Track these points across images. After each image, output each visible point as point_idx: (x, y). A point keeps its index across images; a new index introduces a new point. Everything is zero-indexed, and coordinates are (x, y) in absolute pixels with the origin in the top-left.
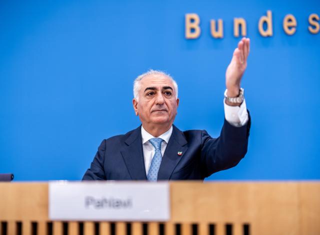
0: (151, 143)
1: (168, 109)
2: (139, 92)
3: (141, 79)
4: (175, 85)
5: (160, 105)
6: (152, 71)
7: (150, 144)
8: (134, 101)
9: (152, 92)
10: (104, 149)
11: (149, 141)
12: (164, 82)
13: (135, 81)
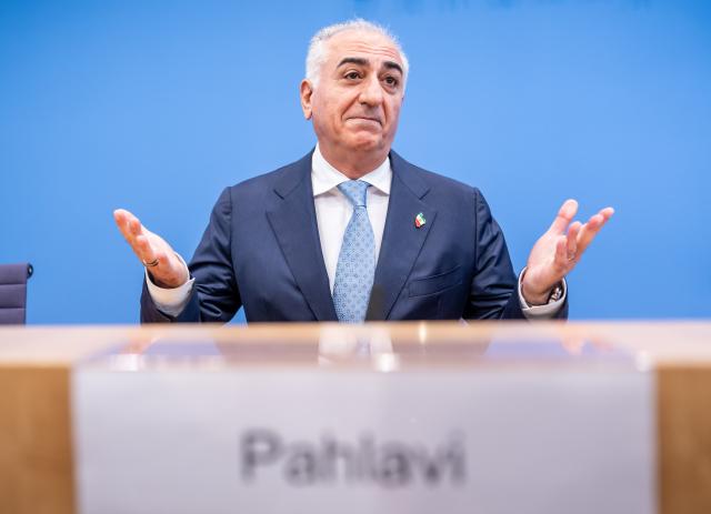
0: (344, 192)
1: (384, 120)
2: (324, 66)
3: (329, 36)
4: (405, 64)
5: (369, 106)
6: (362, 22)
7: (340, 194)
8: (305, 84)
9: (355, 71)
10: (227, 210)
11: (339, 186)
12: (388, 51)
13: (315, 39)
